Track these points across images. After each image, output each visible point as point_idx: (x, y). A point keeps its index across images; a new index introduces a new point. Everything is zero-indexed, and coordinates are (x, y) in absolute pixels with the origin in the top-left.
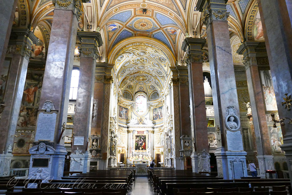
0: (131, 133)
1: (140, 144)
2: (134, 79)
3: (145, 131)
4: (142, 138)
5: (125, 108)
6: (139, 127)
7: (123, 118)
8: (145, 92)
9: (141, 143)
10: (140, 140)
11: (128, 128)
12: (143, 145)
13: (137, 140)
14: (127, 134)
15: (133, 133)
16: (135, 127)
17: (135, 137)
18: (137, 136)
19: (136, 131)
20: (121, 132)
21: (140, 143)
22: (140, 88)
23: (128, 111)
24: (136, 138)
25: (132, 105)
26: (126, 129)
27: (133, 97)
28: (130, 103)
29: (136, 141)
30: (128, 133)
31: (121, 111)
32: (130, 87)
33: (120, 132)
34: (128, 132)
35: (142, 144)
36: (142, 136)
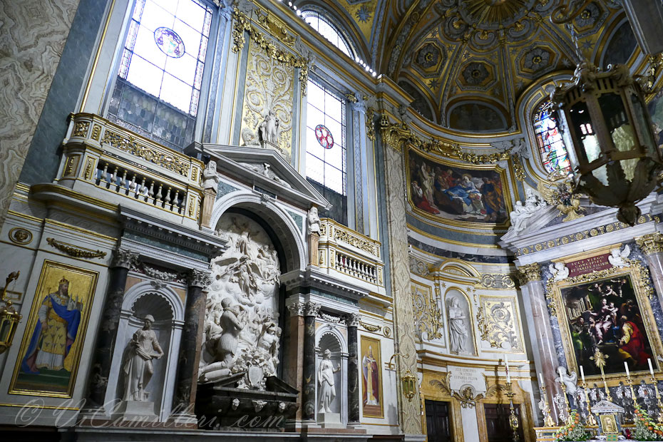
0: (534, 283)
1: (600, 333)
2: (468, 19)
3: (616, 252)
4: (610, 299)
5: (475, 173)
6: (572, 239)
7: (474, 220)
8: (566, 63)
9: (606, 326)
10: (597, 307)
11: (511, 259)
12: (626, 339)
13: (577, 314)
14: (514, 293)
15: (542, 277)
16: (544, 247)
17: (560, 303)
18: (572, 295)
19: (559, 266)
20: (463, 282)
21: (598, 326)
22: (530, 56)
23: (498, 181)
24: (570, 305)
25: (516, 149)
26: (505, 268)
27: (508, 115)
28: (500, 145)
29: (573, 324)
30: (517, 286)
31: (452, 189)
32: (475, 73)
33: (449, 284)
34: (518, 279)
35: (621, 334)
36: (605, 283)
